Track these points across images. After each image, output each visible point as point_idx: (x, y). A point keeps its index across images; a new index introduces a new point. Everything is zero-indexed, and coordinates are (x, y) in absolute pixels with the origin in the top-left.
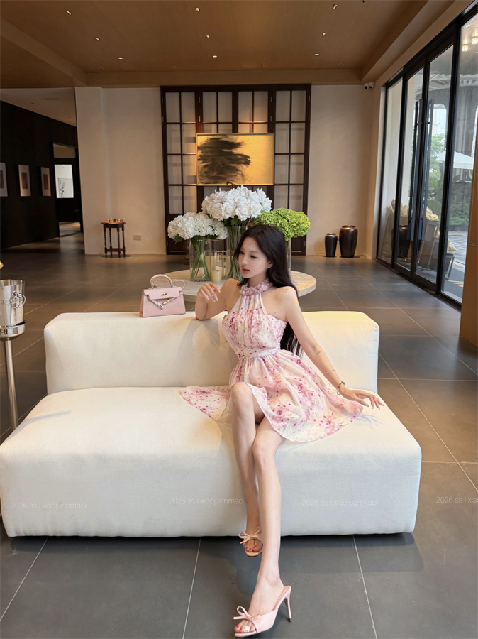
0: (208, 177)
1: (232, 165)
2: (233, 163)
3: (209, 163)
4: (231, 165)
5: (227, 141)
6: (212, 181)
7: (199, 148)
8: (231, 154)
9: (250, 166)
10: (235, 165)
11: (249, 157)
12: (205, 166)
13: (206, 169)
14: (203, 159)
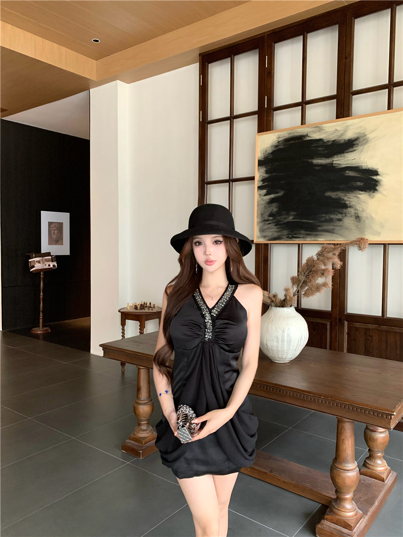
0: (277, 224)
1: (333, 195)
2: (334, 190)
3: (280, 194)
4: (328, 194)
5: (321, 140)
6: (285, 232)
7: (261, 163)
8: (331, 168)
9: (377, 195)
10: (340, 194)
11: (376, 173)
12: (272, 201)
13: (274, 208)
14: (268, 185)
